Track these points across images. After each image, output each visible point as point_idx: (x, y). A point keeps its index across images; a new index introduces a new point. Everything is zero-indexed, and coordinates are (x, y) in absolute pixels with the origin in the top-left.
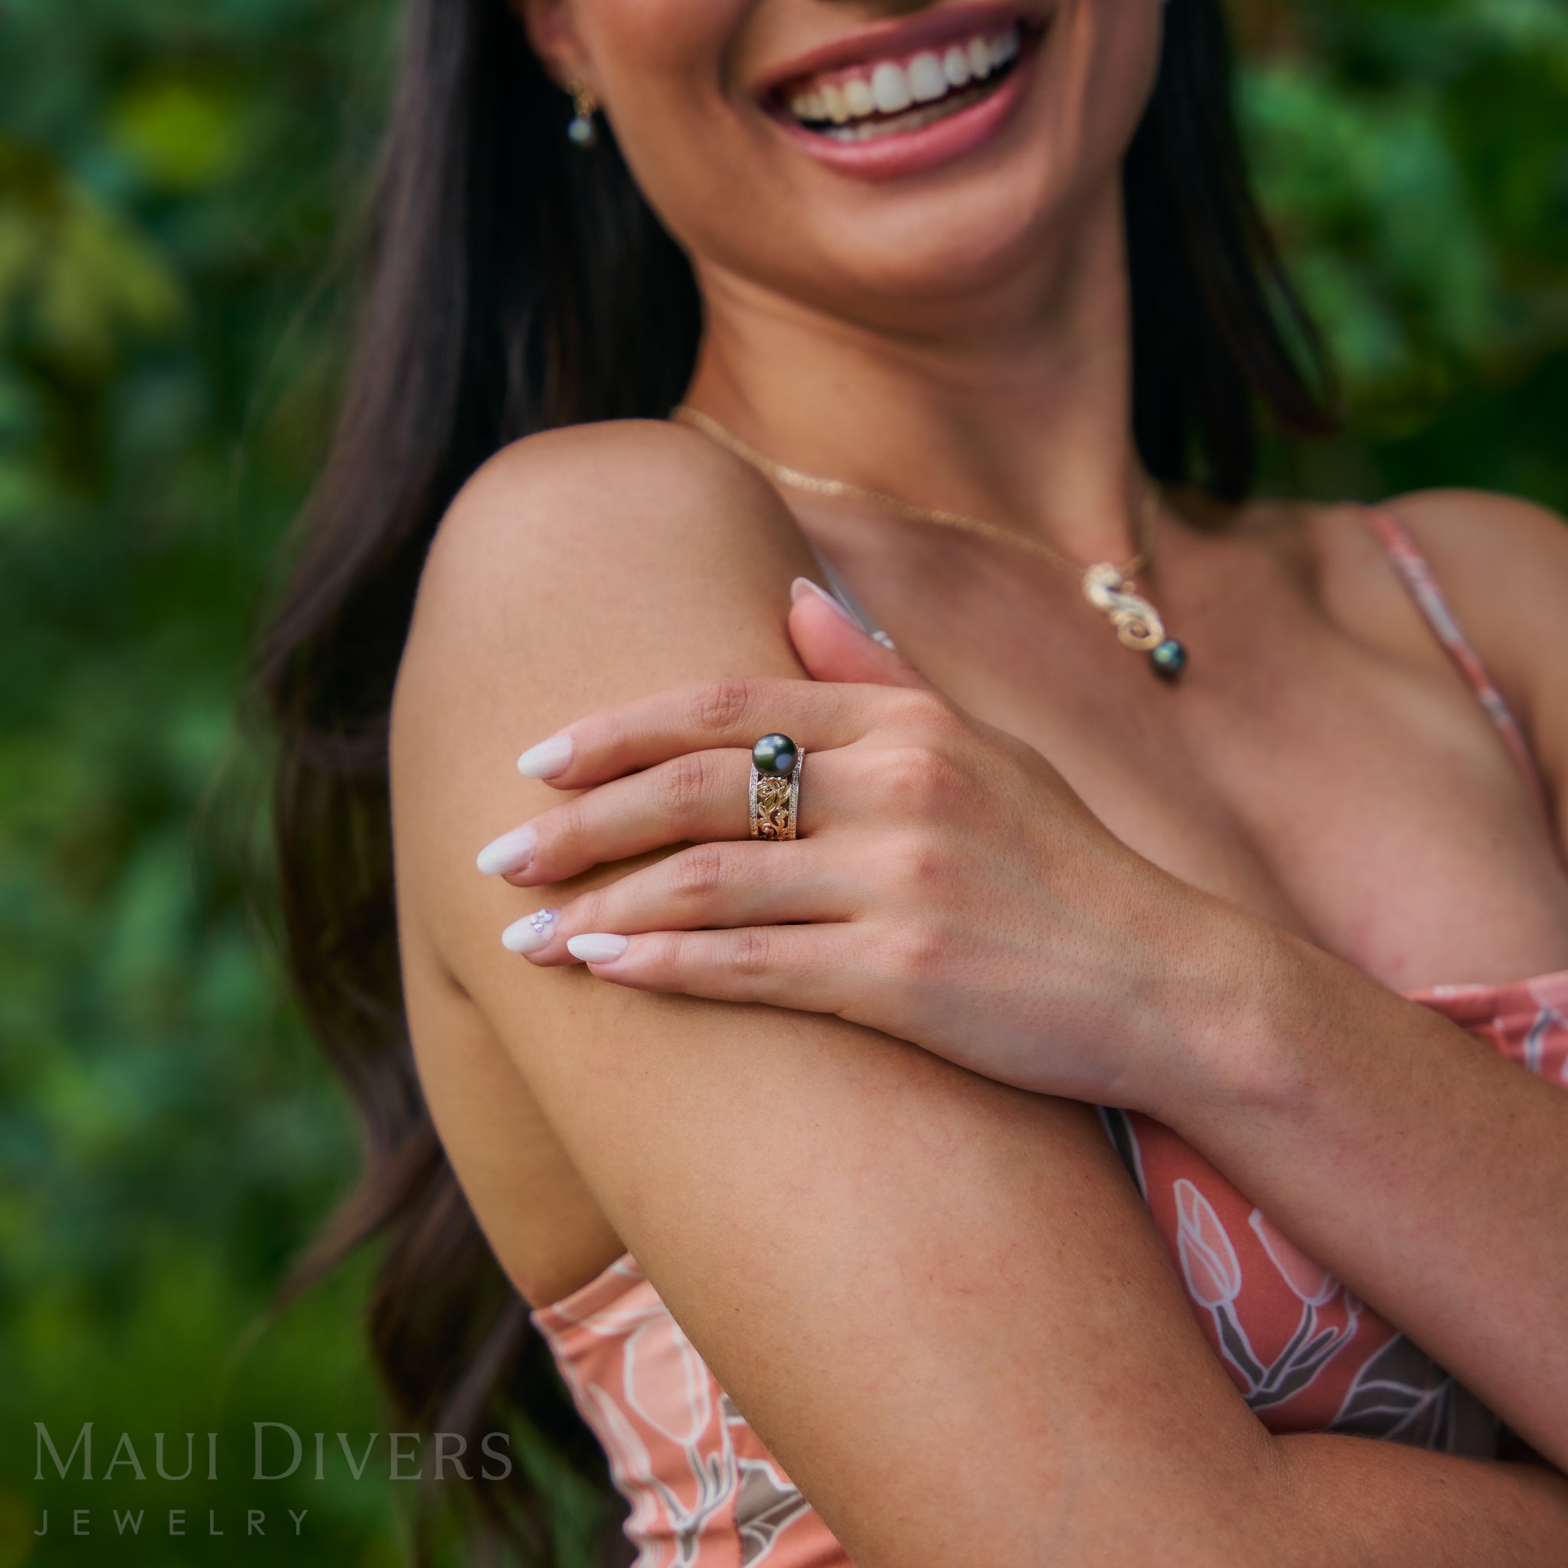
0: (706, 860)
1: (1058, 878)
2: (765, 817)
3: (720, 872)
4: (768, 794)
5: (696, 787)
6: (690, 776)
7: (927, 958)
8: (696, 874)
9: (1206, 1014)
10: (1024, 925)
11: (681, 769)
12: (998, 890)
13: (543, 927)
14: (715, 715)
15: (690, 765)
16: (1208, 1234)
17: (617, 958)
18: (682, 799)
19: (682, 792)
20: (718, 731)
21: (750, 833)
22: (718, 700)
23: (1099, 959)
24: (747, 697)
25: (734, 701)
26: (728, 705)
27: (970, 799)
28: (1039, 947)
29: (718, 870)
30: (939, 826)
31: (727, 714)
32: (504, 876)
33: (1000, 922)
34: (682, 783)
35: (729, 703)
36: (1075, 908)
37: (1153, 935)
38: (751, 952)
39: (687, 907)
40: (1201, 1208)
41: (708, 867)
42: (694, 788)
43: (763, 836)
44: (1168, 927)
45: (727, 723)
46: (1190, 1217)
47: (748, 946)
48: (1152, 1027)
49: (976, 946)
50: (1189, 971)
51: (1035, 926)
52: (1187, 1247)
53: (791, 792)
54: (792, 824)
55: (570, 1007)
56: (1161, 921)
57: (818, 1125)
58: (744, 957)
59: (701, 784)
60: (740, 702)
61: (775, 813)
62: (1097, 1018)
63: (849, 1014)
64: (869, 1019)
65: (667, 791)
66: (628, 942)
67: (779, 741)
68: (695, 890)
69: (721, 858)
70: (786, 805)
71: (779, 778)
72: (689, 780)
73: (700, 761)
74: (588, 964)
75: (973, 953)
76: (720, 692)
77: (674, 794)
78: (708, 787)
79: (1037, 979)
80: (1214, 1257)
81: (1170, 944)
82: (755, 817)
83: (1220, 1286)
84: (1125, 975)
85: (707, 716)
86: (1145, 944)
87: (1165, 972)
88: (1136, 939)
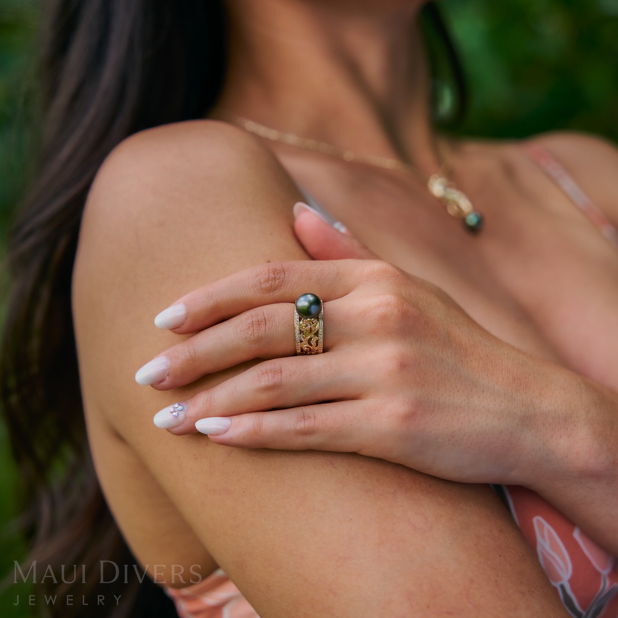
0: (273, 370)
1: (471, 361)
2: (305, 341)
3: (283, 376)
4: (306, 329)
5: (263, 328)
6: (258, 321)
7: (409, 417)
8: (269, 379)
9: (559, 431)
10: (458, 391)
11: (252, 318)
12: (442, 373)
13: (178, 413)
14: (268, 285)
15: (258, 315)
16: (554, 546)
17: (226, 431)
18: (255, 335)
19: (255, 331)
20: (270, 294)
21: (296, 351)
22: (269, 277)
23: (500, 406)
24: (285, 273)
25: (278, 276)
26: (275, 279)
27: (420, 322)
28: (468, 404)
29: (281, 375)
30: (405, 339)
31: (275, 284)
32: (152, 385)
33: (445, 391)
34: (254, 326)
35: (275, 278)
36: (483, 378)
37: (524, 389)
38: (305, 423)
39: (265, 398)
40: (549, 532)
41: (275, 374)
42: (262, 329)
43: (303, 353)
44: (531, 383)
45: (275, 289)
46: (543, 537)
47: (303, 419)
48: (533, 442)
49: (435, 407)
50: (547, 407)
51: (464, 391)
52: (543, 554)
53: (319, 326)
54: (321, 345)
55: (194, 455)
56: (527, 380)
57: (351, 520)
58: (301, 425)
59: (266, 326)
60: (282, 276)
61: (311, 339)
62: (503, 440)
63: (364, 452)
64: (377, 454)
65: (246, 331)
66: (231, 421)
67: (311, 298)
68: (268, 389)
69: (282, 368)
70: (317, 334)
71: (313, 319)
72: (259, 324)
73: (263, 312)
74: (209, 436)
75: (433, 411)
76: (269, 272)
77: (250, 332)
78: (270, 327)
79: (470, 422)
80: (557, 558)
81: (534, 392)
82: (299, 343)
83: (561, 573)
84: (515, 414)
85: (263, 286)
86: (522, 394)
87: (535, 409)
88: (517, 392)
